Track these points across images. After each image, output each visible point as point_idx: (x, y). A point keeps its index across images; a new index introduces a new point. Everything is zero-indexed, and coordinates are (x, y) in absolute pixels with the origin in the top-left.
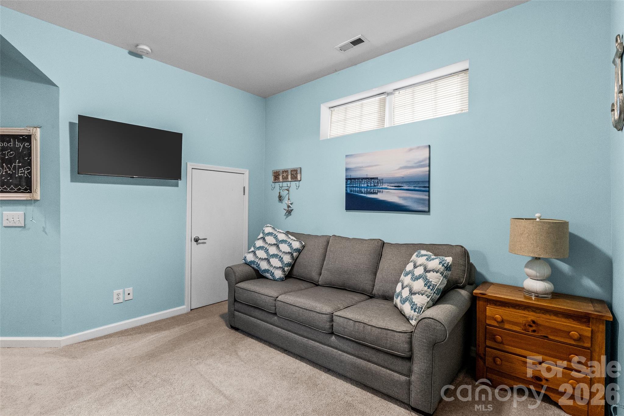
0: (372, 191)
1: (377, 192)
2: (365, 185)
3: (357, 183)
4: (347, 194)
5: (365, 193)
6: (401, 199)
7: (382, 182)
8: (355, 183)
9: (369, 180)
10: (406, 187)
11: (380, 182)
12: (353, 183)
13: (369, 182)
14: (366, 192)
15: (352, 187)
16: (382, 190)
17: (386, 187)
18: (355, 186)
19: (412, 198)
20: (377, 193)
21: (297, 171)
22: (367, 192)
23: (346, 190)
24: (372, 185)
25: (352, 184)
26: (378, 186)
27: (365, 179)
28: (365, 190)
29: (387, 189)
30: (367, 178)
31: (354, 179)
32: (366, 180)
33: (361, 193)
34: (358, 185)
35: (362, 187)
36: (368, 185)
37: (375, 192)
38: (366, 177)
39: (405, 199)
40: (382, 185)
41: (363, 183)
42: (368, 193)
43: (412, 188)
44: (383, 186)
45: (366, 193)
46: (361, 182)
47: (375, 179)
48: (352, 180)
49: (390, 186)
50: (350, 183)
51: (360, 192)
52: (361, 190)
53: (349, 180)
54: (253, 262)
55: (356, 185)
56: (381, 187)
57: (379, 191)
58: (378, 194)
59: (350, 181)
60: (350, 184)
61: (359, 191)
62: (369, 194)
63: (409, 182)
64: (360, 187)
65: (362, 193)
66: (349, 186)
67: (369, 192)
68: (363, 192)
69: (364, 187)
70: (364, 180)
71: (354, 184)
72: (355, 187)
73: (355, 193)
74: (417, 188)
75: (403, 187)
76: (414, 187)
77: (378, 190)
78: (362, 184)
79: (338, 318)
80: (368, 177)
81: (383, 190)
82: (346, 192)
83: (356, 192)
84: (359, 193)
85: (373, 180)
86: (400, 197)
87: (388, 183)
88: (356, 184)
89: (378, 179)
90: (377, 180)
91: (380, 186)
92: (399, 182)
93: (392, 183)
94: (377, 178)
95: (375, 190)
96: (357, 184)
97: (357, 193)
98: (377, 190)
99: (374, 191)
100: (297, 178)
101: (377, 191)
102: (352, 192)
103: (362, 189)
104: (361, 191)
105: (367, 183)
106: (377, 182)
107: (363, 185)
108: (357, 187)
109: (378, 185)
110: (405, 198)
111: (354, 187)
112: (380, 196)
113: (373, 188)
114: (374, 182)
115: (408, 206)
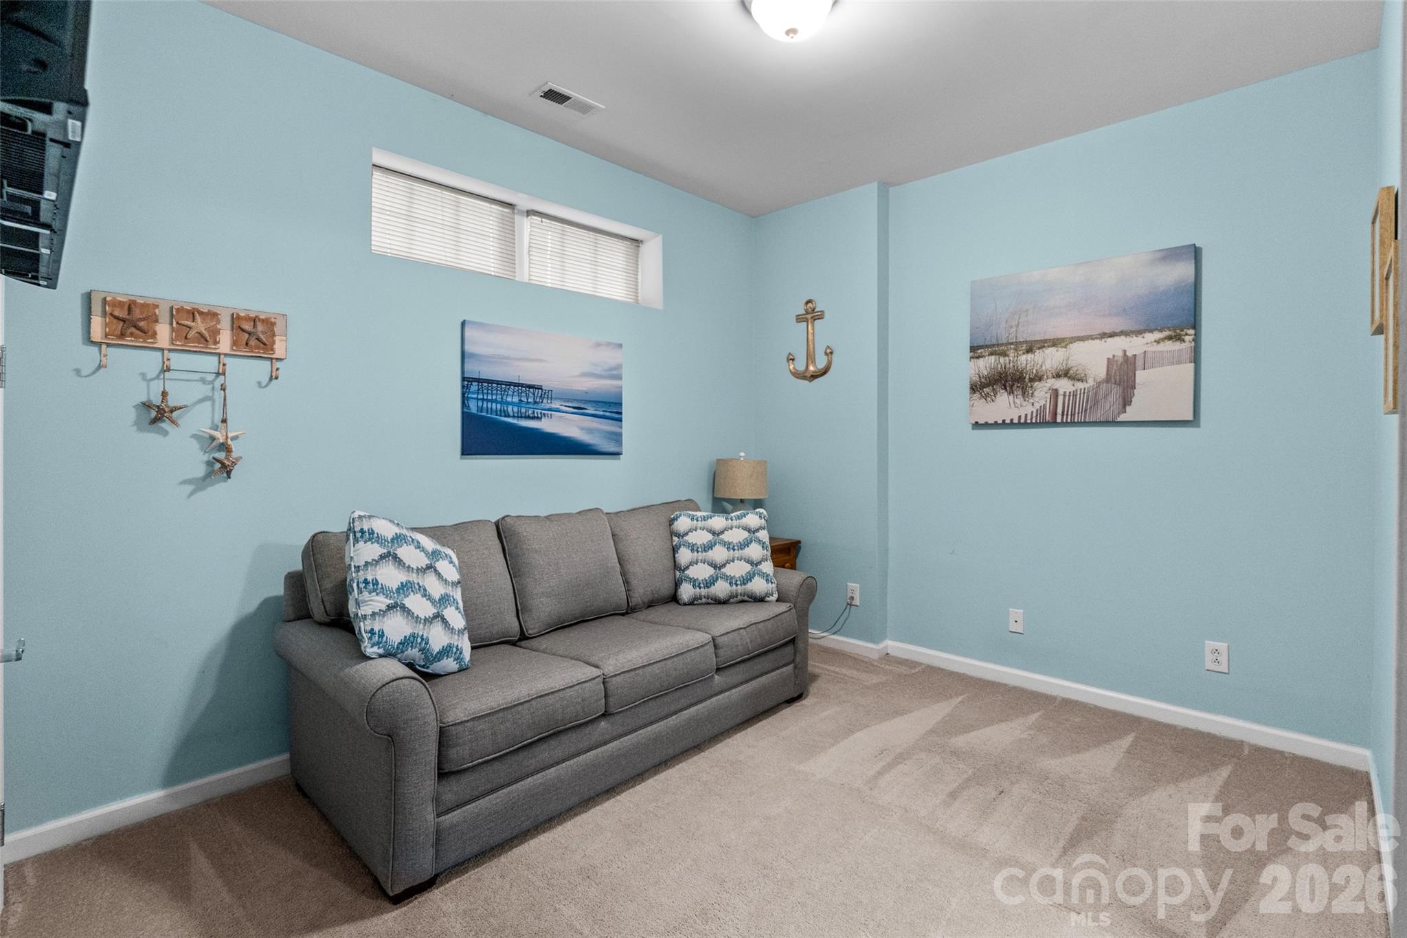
0: (530, 412)
1: (540, 416)
2: (516, 399)
3: (495, 392)
4: (467, 418)
5: (514, 417)
6: (584, 431)
7: (550, 396)
8: (489, 391)
9: (524, 389)
10: (591, 411)
11: (546, 396)
12: (485, 391)
13: (523, 394)
14: (516, 415)
15: (483, 400)
16: (549, 412)
17: (559, 407)
18: (490, 397)
19: (599, 431)
20: (541, 418)
21: (273, 324)
22: (520, 415)
23: (464, 405)
24: (529, 400)
25: (483, 393)
26: (543, 404)
27: (514, 386)
28: (516, 409)
29: (559, 412)
30: (519, 384)
31: (488, 381)
32: (516, 388)
33: (505, 416)
34: (499, 397)
35: (508, 404)
36: (522, 399)
37: (536, 415)
38: (518, 382)
39: (589, 433)
40: (549, 401)
41: (510, 393)
42: (521, 417)
43: (601, 413)
44: (553, 406)
45: (518, 417)
46: (505, 391)
47: (536, 389)
48: (482, 383)
49: (566, 406)
50: (479, 390)
51: (503, 414)
52: (505, 408)
53: (473, 383)
54: (407, 642)
55: (494, 397)
56: (548, 406)
57: (544, 414)
58: (543, 420)
59: (478, 385)
60: (478, 393)
61: (501, 411)
62: (523, 419)
63: (596, 403)
64: (502, 402)
65: (509, 416)
66: (475, 396)
67: (523, 415)
68: (511, 414)
69: (513, 404)
70: (512, 387)
71: (488, 393)
72: (492, 401)
73: (491, 414)
74: (608, 414)
75: (586, 409)
76: (603, 411)
77: (543, 412)
78: (507, 395)
79: (725, 638)
80: (521, 382)
81: (553, 413)
82: (463, 413)
83: (495, 414)
84: (501, 416)
85: (531, 390)
86: (582, 429)
87: (561, 399)
88: (492, 394)
89: (542, 389)
90: (540, 391)
91: (546, 404)
92: (581, 401)
93: (568, 401)
94: (540, 388)
95: (536, 410)
96: (497, 394)
97: (497, 415)
98: (539, 411)
99: (534, 412)
100: (272, 349)
101: (541, 413)
102: (482, 412)
103: (507, 407)
104: (504, 412)
105: (520, 395)
106: (540, 395)
107: (509, 399)
108: (496, 401)
109: (542, 402)
110: (590, 431)
111: (487, 400)
112: (547, 425)
113: (532, 406)
114: (534, 395)
115: (594, 445)
